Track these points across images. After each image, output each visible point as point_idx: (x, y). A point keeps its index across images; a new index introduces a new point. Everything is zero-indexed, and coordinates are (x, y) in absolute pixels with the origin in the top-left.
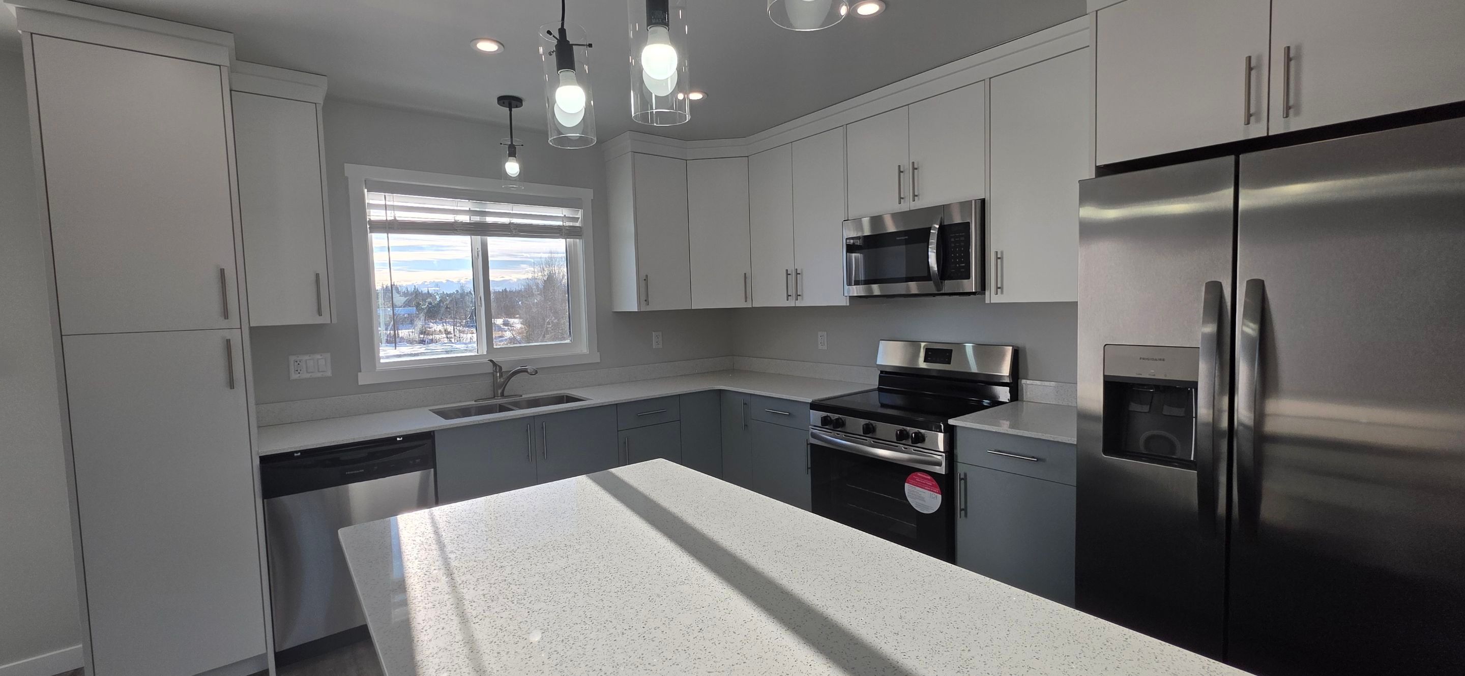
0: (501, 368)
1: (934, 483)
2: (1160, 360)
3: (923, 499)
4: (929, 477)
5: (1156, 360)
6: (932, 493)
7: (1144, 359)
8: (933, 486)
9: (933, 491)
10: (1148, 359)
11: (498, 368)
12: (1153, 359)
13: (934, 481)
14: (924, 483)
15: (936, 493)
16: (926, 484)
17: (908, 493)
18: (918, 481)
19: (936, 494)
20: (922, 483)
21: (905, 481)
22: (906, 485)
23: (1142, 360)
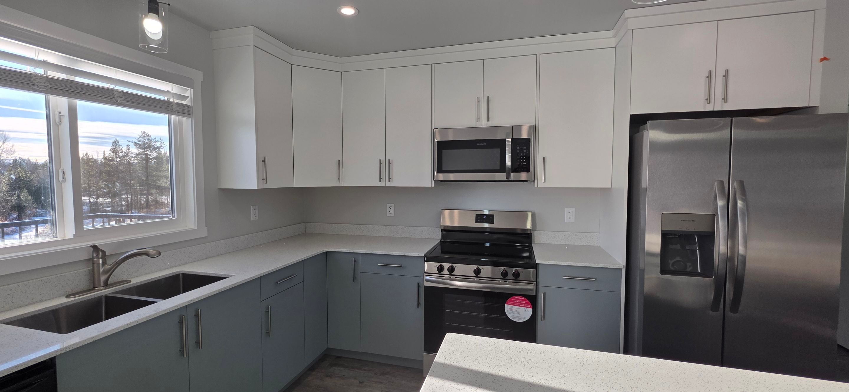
0: (104, 252)
1: (527, 302)
2: (692, 221)
3: (518, 313)
4: (524, 299)
5: (690, 221)
6: (525, 308)
7: (683, 220)
8: (526, 303)
9: (526, 307)
10: (686, 221)
11: (100, 253)
12: (688, 221)
13: (528, 300)
14: (519, 303)
15: (529, 307)
16: (521, 303)
17: (507, 310)
18: (515, 302)
19: (528, 309)
20: (518, 303)
21: (505, 303)
22: (506, 306)
23: (682, 221)
